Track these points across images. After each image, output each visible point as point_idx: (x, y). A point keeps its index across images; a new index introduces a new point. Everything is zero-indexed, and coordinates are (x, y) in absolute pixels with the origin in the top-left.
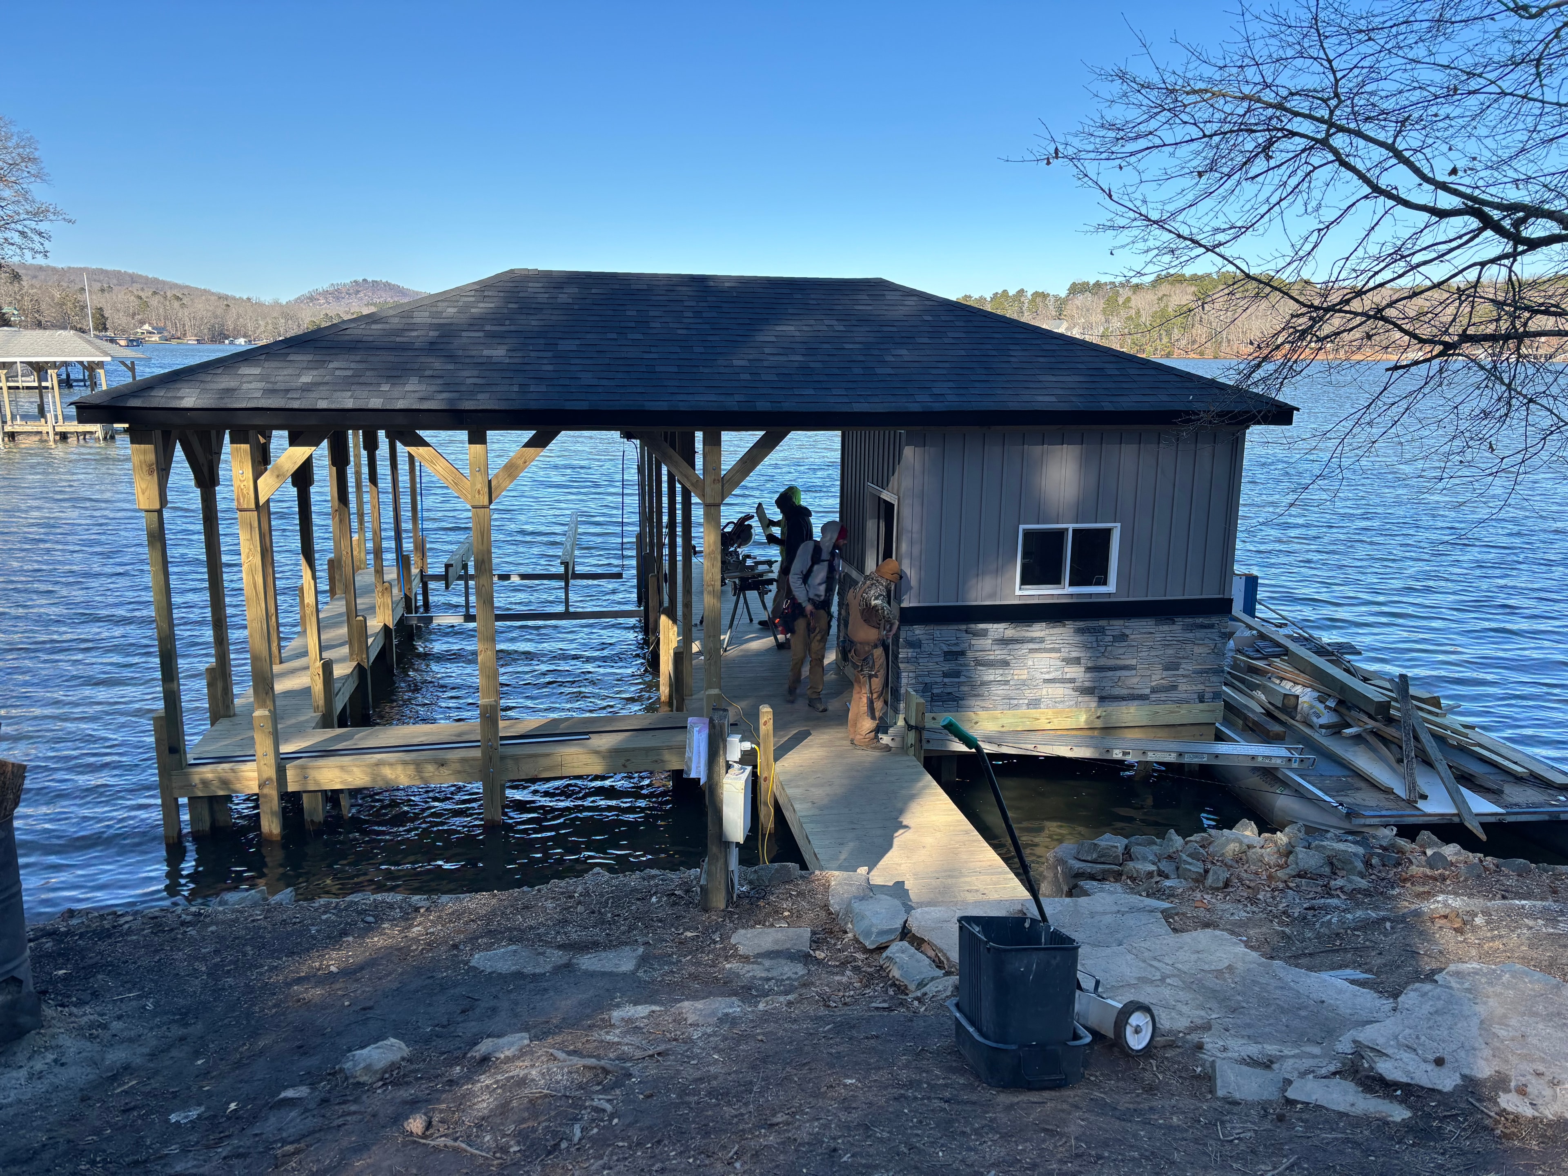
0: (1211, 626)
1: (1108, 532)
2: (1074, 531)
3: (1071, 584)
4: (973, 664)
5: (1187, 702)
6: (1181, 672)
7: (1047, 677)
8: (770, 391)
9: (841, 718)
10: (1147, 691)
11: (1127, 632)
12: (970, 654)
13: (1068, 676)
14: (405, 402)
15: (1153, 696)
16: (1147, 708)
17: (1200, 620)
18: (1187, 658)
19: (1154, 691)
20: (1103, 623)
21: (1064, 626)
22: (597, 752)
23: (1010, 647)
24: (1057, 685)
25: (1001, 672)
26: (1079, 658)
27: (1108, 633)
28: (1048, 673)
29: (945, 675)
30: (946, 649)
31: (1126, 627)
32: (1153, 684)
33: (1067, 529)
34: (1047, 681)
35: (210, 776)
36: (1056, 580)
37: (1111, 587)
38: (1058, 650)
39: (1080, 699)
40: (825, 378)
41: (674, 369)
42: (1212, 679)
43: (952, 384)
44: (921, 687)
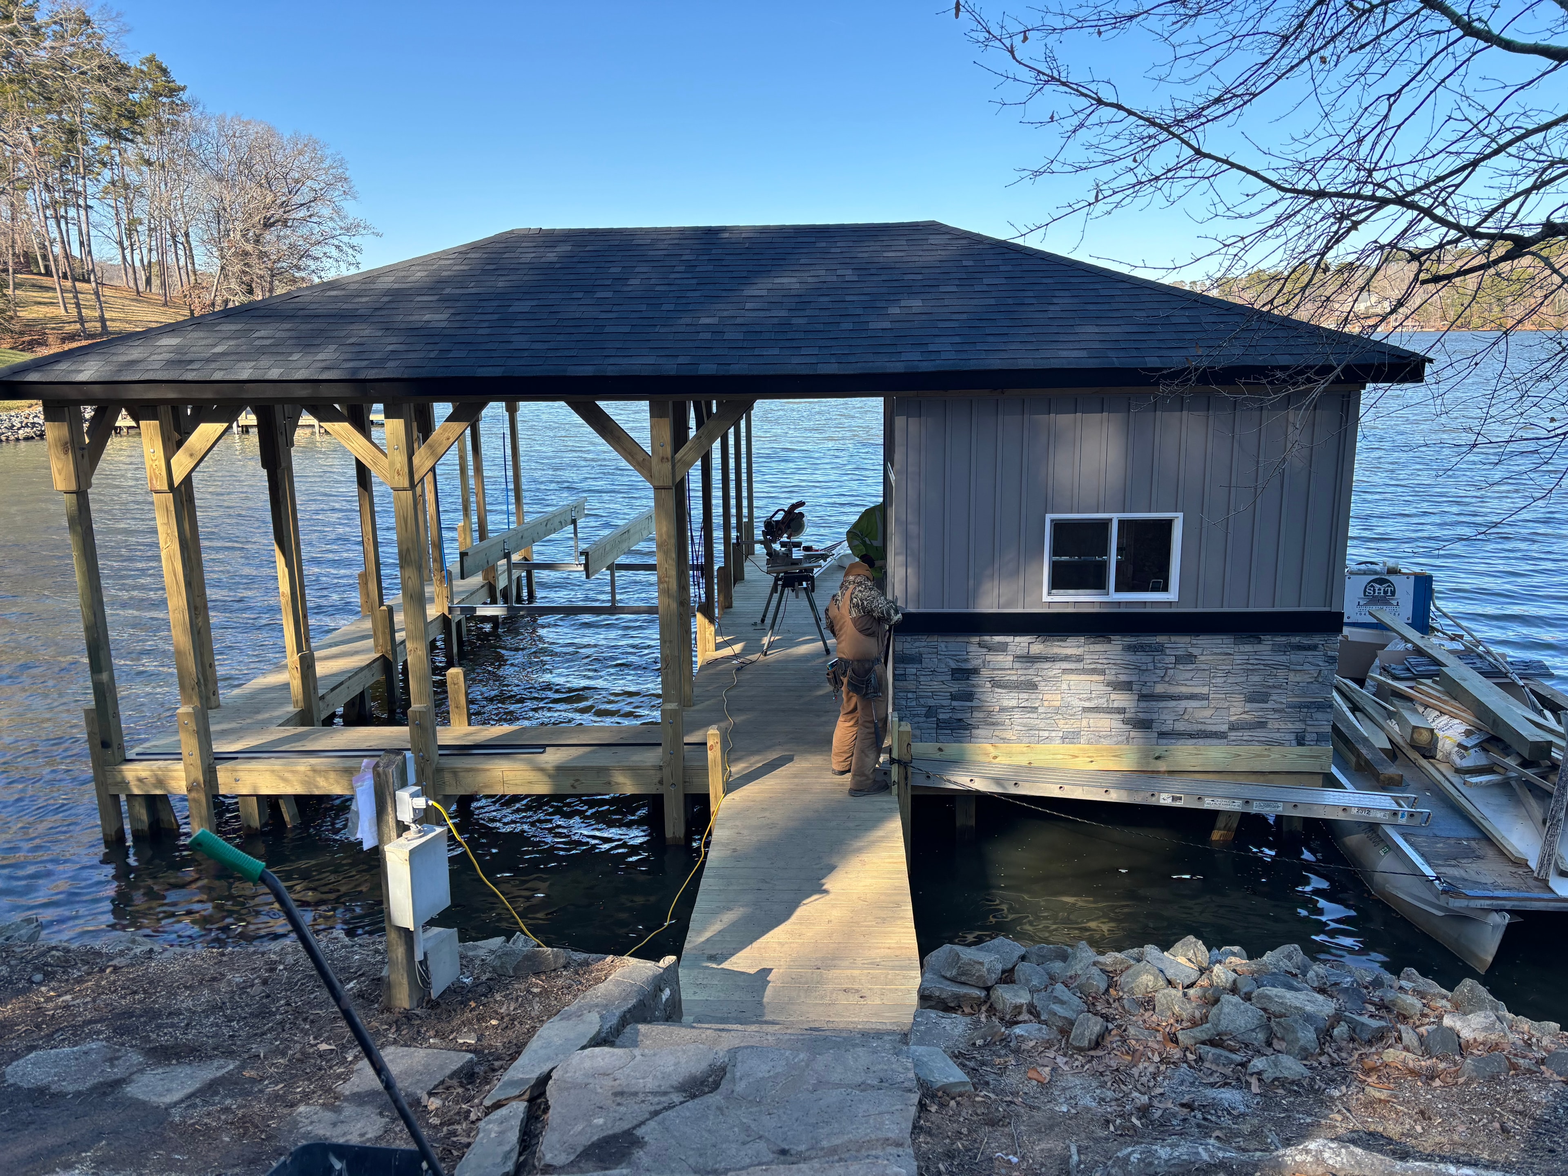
0: (1314, 648)
1: (1168, 524)
2: (1121, 522)
3: (1118, 589)
4: (988, 685)
5: (1281, 744)
6: (1271, 705)
7: (1087, 704)
8: (726, 352)
9: (824, 743)
10: (1224, 728)
11: (1195, 651)
12: (984, 672)
13: (1116, 705)
14: (307, 371)
15: (1233, 735)
16: (1225, 748)
17: (1296, 640)
18: (1279, 687)
19: (1233, 727)
20: (1160, 639)
21: (1109, 642)
22: (542, 770)
23: (1038, 665)
24: (1102, 715)
25: (1025, 696)
26: (1130, 683)
27: (1168, 651)
28: (1089, 699)
29: (953, 697)
30: (953, 665)
31: (1193, 646)
32: (1233, 719)
33: (1111, 520)
34: (1085, 710)
35: (144, 774)
36: (1099, 584)
37: (1172, 595)
38: (1102, 672)
39: (1132, 734)
40: (802, 336)
41: (627, 329)
42: (1315, 716)
43: (957, 339)
44: (923, 711)
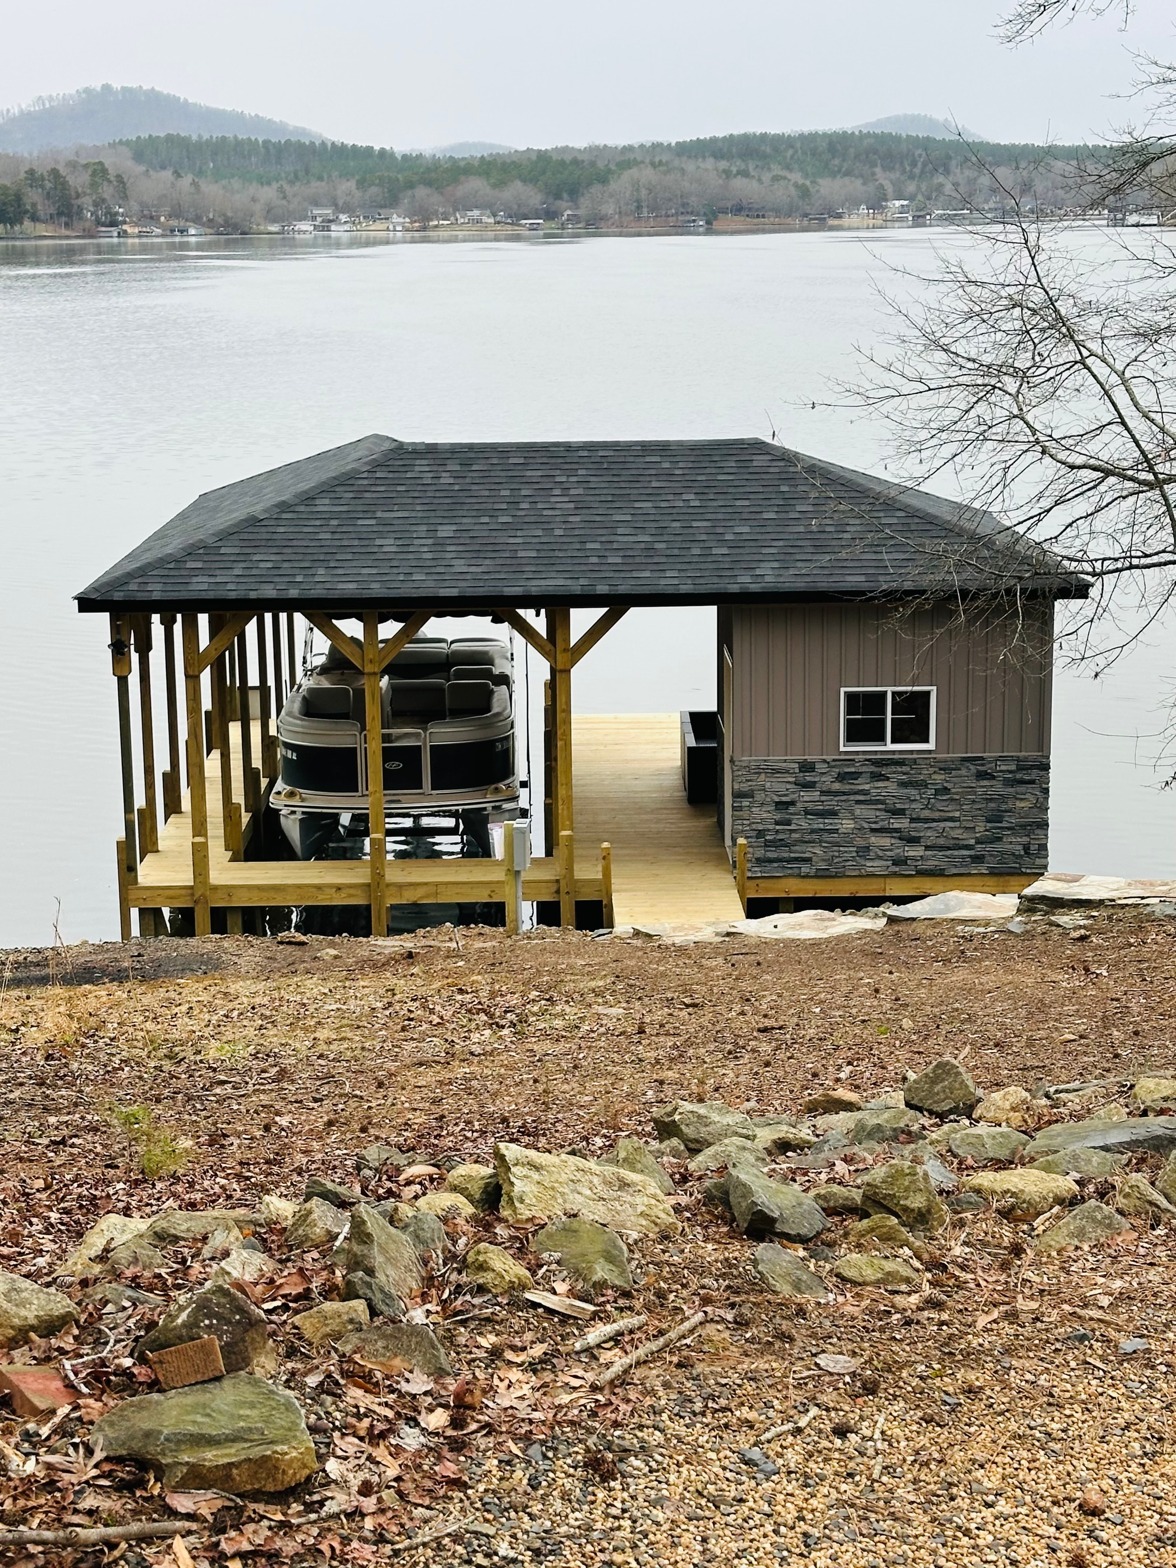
0: (1033, 784)
1: (928, 693)
2: (894, 694)
3: (893, 742)
4: (802, 813)
5: (1013, 853)
6: (1004, 824)
7: (874, 826)
10: (972, 842)
11: (950, 786)
12: (799, 804)
13: (894, 826)
17: (1019, 776)
18: (1009, 812)
19: (979, 841)
20: (924, 777)
21: (888, 780)
22: (466, 883)
23: (838, 798)
24: (885, 834)
25: (830, 821)
26: (904, 810)
27: (930, 787)
28: (875, 823)
29: (777, 823)
30: (777, 799)
31: (948, 782)
32: (978, 835)
33: (886, 692)
34: (875, 830)
36: (880, 738)
37: (931, 746)
39: (907, 847)
40: (664, 560)
41: (534, 554)
42: (1036, 832)
43: (776, 565)
44: (754, 834)
